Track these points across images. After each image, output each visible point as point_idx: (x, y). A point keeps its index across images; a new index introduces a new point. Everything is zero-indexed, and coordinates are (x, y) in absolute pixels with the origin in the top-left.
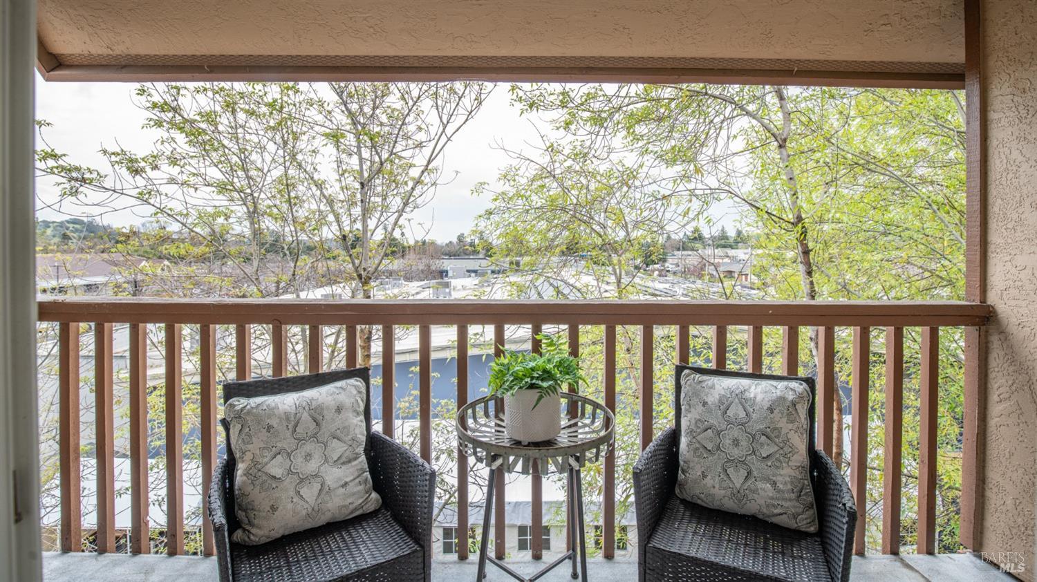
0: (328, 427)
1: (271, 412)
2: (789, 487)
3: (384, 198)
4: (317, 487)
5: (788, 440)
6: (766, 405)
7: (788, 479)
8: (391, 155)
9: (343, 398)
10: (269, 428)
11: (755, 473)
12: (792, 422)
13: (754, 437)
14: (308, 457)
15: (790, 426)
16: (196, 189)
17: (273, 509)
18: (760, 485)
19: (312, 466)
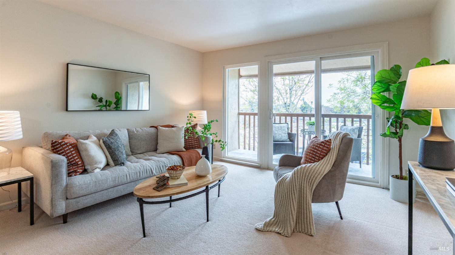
0: (282, 129)
1: (275, 126)
3: (296, 91)
4: (281, 136)
8: (298, 81)
9: (285, 126)
10: (275, 128)
14: (280, 132)
16: (248, 92)
17: (276, 137)
19: (280, 133)
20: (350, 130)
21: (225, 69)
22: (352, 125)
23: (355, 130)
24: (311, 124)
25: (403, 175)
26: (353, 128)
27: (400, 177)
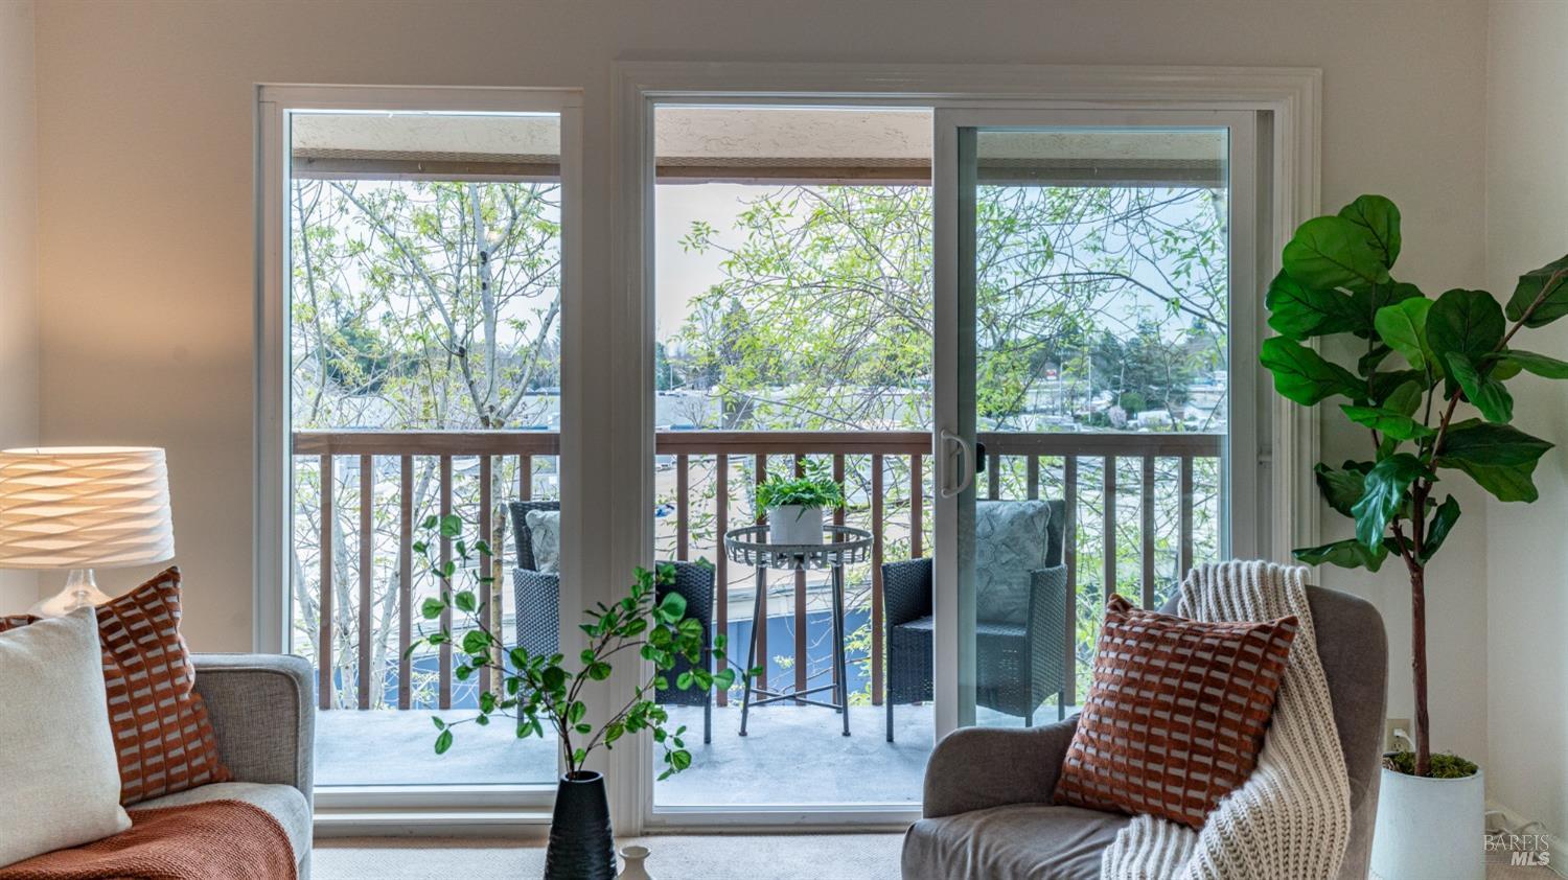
2: (1022, 586)
5: (1024, 547)
6: (1009, 518)
7: (1022, 580)
11: (996, 578)
12: (1028, 532)
13: (996, 547)
15: (1027, 536)
18: (999, 588)
20: (1012, 523)
21: (268, 109)
22: (1032, 493)
23: (1036, 520)
24: (797, 501)
25: (1432, 751)
26: (1023, 513)
27: (1422, 765)
